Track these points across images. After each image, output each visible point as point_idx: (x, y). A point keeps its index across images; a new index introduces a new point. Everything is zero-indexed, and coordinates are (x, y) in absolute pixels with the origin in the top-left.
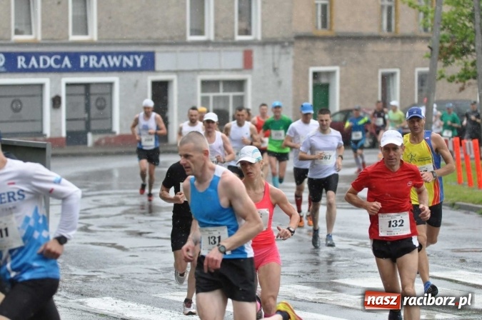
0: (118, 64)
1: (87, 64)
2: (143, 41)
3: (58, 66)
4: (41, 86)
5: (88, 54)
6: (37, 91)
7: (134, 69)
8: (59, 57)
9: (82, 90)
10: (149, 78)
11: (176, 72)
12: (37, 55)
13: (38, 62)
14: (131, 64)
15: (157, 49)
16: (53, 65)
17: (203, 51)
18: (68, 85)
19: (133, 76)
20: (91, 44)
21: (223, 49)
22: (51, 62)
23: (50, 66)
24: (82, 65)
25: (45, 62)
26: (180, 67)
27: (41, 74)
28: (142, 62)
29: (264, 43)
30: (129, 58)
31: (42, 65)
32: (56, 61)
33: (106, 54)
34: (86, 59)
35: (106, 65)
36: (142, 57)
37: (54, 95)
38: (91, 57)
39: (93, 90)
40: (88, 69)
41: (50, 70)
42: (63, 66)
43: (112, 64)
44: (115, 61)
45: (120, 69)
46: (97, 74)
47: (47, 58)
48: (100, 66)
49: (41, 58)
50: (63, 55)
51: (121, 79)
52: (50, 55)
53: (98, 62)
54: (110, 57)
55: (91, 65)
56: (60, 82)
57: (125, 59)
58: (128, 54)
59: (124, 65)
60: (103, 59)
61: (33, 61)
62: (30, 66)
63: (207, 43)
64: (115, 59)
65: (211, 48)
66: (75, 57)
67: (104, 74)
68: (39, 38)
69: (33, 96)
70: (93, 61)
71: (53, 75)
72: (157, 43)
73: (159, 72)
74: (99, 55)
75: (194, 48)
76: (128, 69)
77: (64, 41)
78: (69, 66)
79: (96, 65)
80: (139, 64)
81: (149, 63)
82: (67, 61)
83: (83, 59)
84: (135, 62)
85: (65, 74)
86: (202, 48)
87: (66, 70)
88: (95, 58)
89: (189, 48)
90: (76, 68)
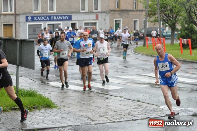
0: (62, 19)
1: (53, 19)
2: (68, 12)
3: (45, 19)
4: (41, 25)
5: (53, 16)
6: (40, 26)
7: (66, 20)
8: (45, 17)
9: (52, 26)
10: (70, 22)
11: (78, 20)
12: (40, 16)
13: (40, 18)
14: (65, 18)
15: (72, 14)
16: (44, 19)
17: (85, 15)
18: (48, 24)
19: (66, 22)
20: (54, 13)
21: (90, 14)
22: (43, 18)
23: (43, 19)
24: (52, 19)
25: (42, 18)
26: (79, 19)
27: (41, 22)
28: (68, 18)
29: (101, 12)
30: (65, 17)
31: (41, 19)
32: (45, 18)
33: (58, 16)
34: (53, 17)
35: (58, 19)
36: (68, 16)
37: (44, 27)
38: (54, 17)
39: (55, 26)
40: (53, 20)
41: (43, 20)
42: (47, 19)
43: (60, 19)
44: (61, 18)
45: (62, 20)
46: (56, 21)
47: (43, 17)
48: (57, 19)
49: (41, 17)
50: (47, 16)
51: (62, 23)
52: (43, 16)
53: (56, 18)
54: (59, 17)
55: (54, 19)
56: (46, 24)
57: (64, 17)
58: (64, 16)
59: (63, 19)
60: (58, 17)
61: (39, 18)
62: (38, 19)
63: (86, 13)
64: (61, 17)
65: (87, 14)
66: (50, 17)
67: (58, 21)
68: (40, 12)
69: (39, 27)
70: (55, 18)
71: (44, 22)
72: (72, 13)
73: (73, 20)
74: (56, 16)
75: (82, 14)
76: (64, 20)
77: (47, 13)
78: (48, 19)
79: (56, 19)
80: (67, 19)
81: (70, 18)
82: (48, 18)
83: (52, 17)
84: (66, 18)
85: (47, 22)
86: (84, 14)
87: (48, 20)
88: (55, 17)
89: (81, 14)
90: (50, 20)
